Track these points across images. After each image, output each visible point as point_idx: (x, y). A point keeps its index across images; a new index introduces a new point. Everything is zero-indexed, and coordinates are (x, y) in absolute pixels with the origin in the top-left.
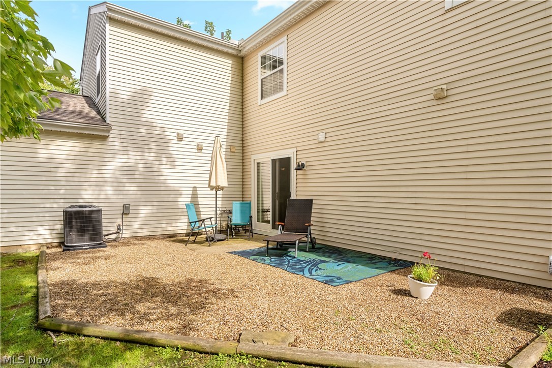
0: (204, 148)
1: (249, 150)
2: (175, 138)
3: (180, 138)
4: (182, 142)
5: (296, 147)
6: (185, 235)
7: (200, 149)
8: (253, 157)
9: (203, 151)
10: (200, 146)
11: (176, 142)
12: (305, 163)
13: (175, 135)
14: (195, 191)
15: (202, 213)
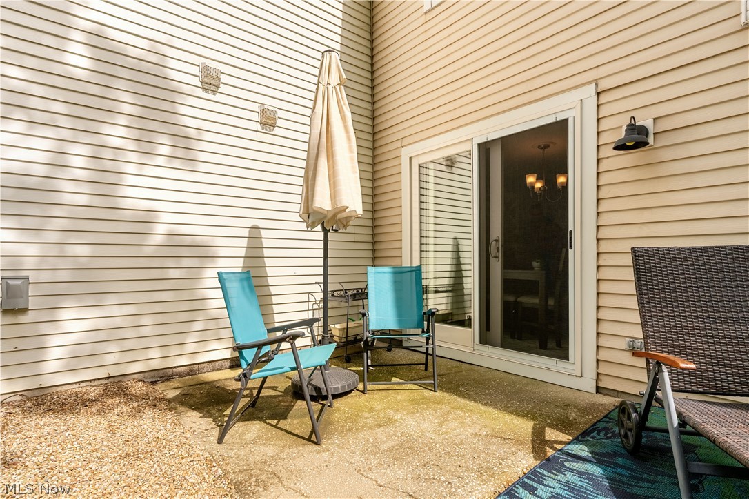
0: (279, 123)
1: (390, 138)
2: (197, 82)
3: (210, 82)
4: (218, 97)
5: (596, 82)
6: (228, 364)
7: (268, 121)
8: (406, 153)
9: (277, 131)
10: (269, 114)
11: (200, 92)
12: (648, 123)
13: (196, 71)
14: (255, 240)
15: (275, 300)
